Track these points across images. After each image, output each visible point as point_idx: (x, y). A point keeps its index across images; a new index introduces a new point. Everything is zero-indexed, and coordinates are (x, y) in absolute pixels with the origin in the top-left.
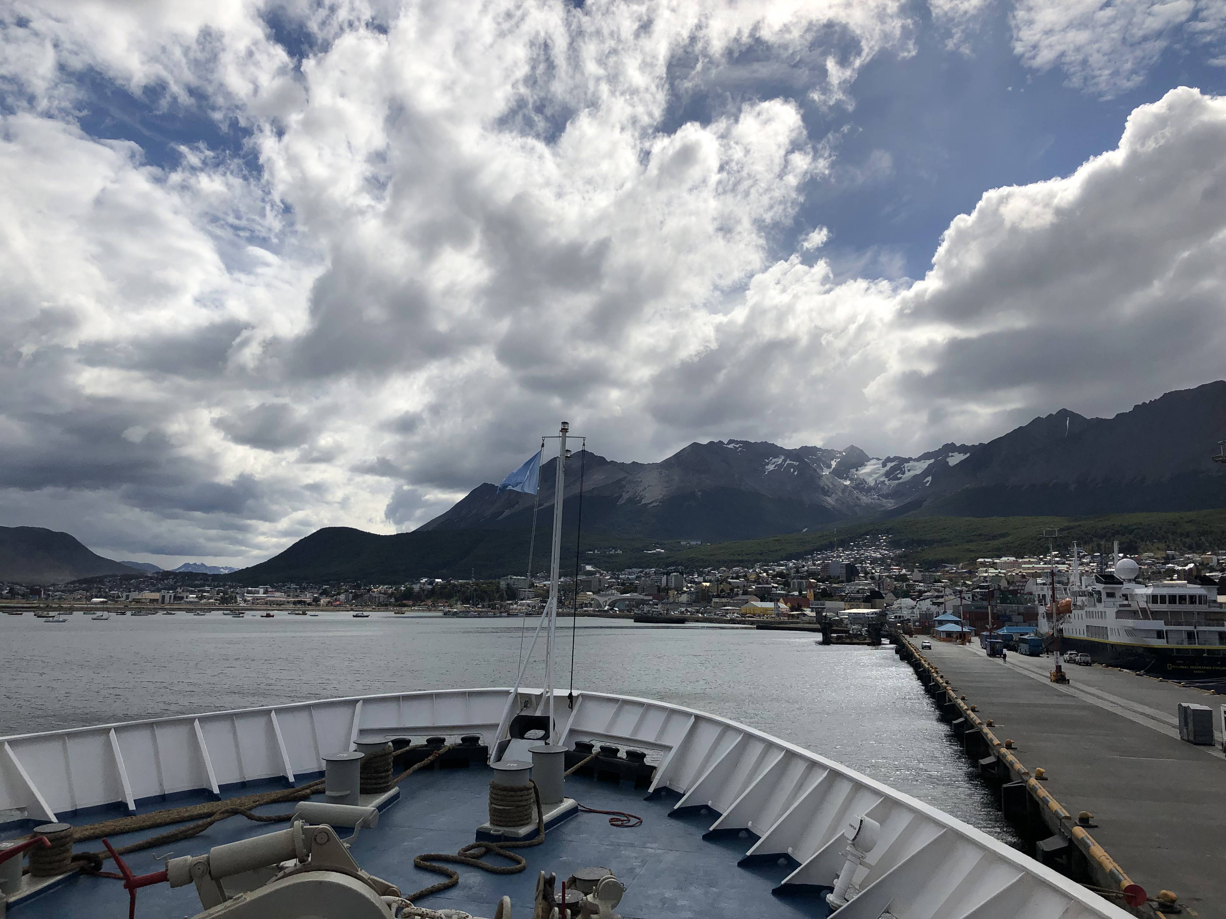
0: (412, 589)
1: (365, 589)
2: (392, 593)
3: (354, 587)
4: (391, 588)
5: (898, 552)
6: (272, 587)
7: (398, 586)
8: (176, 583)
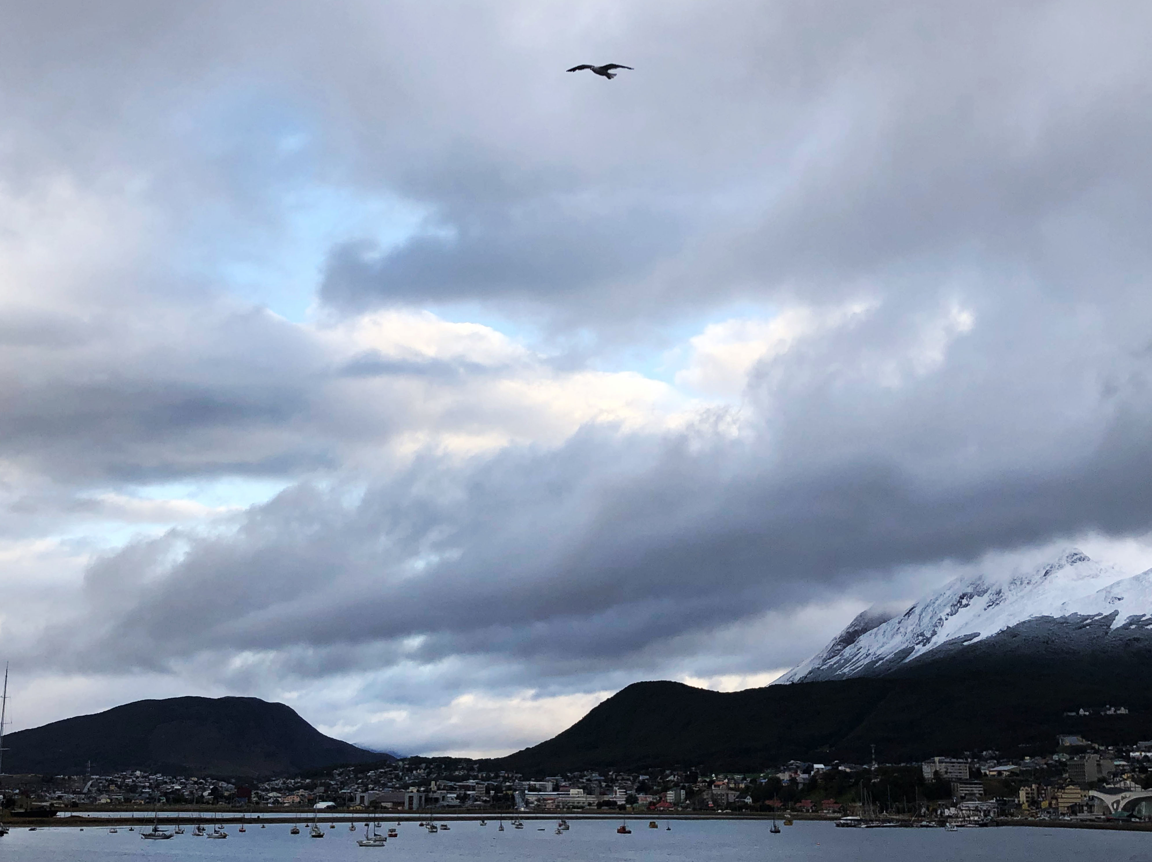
0: (779, 780)
1: (705, 781)
2: (747, 787)
3: (687, 779)
4: (744, 779)
6: (566, 778)
7: (755, 775)
8: (428, 774)
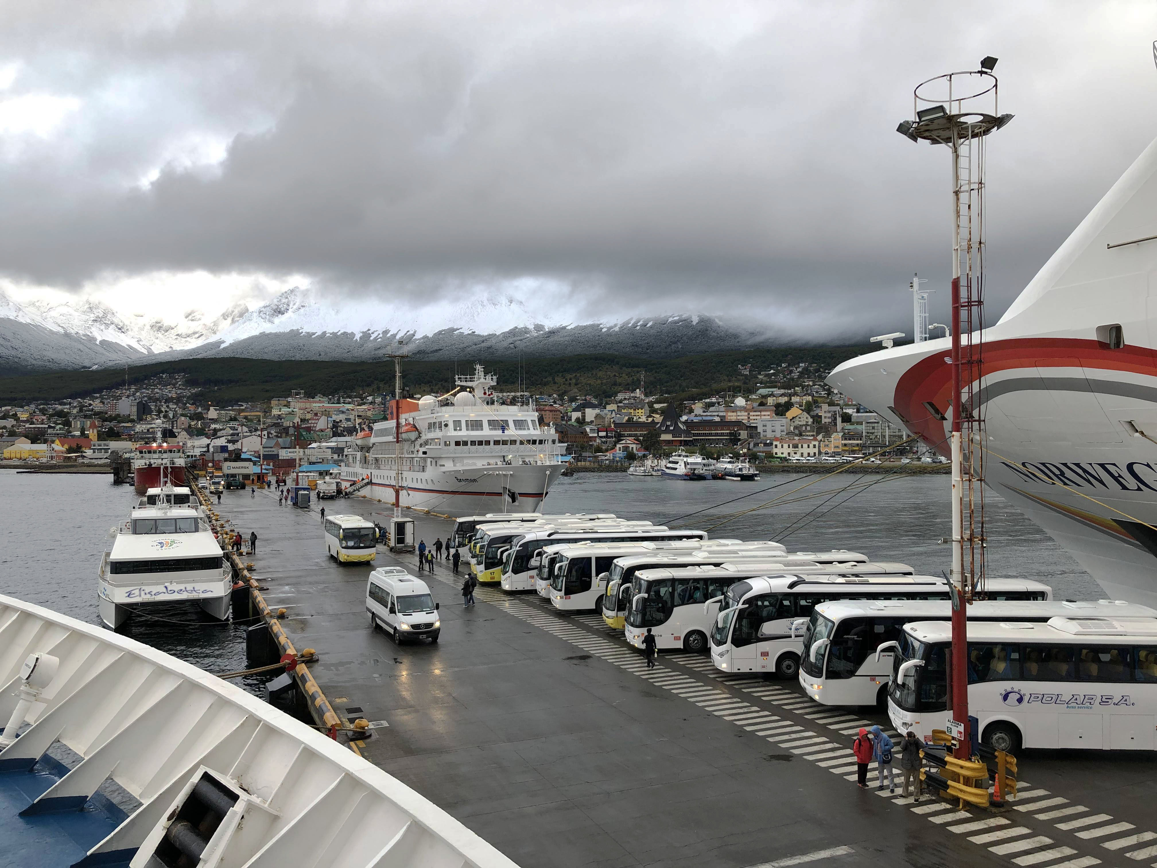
5: (194, 391)
